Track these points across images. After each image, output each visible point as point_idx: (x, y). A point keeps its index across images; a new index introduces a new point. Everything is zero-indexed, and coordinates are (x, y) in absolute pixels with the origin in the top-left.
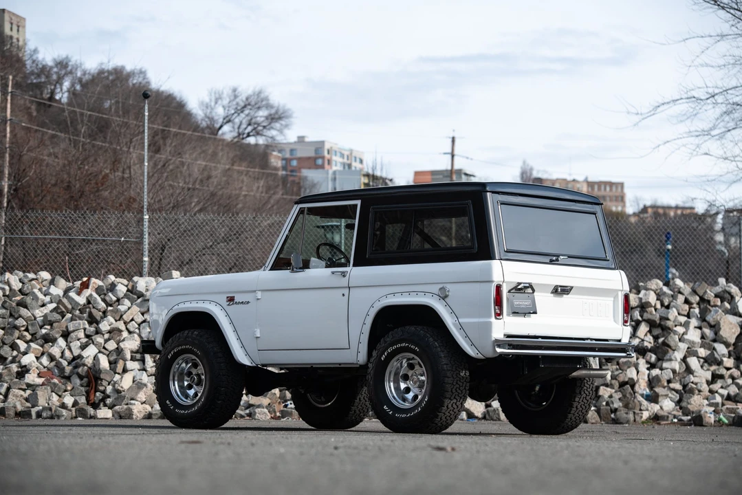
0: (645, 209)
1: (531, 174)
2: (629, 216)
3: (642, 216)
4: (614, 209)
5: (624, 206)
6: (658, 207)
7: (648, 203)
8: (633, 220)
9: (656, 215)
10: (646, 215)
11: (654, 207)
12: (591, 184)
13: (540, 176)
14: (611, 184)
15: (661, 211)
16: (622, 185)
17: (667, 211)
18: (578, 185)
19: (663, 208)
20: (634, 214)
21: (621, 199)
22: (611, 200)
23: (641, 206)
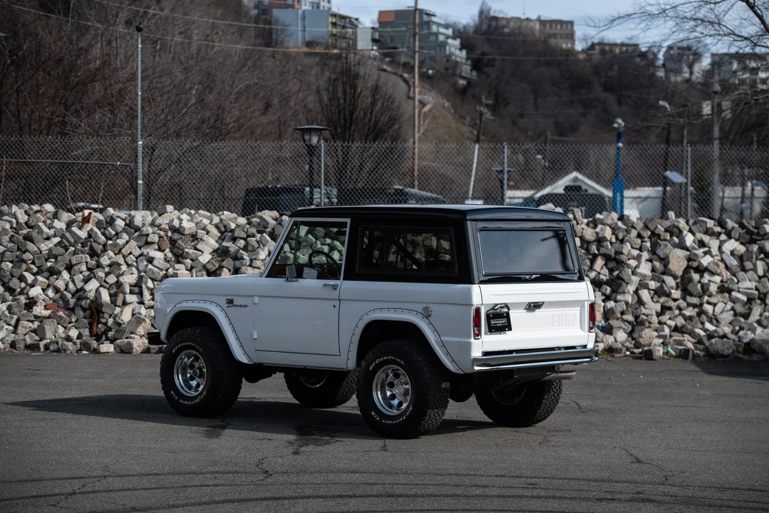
0: (593, 46)
1: (489, 13)
2: (578, 52)
3: (590, 52)
4: (564, 46)
5: (573, 43)
6: (605, 44)
7: (596, 41)
8: (582, 57)
9: (603, 52)
10: (593, 52)
11: (601, 44)
12: (543, 23)
13: (496, 15)
14: (561, 22)
15: (607, 48)
16: (572, 23)
17: (613, 48)
18: (531, 24)
19: (610, 45)
20: (583, 51)
21: (571, 36)
22: (561, 38)
23: (590, 43)
